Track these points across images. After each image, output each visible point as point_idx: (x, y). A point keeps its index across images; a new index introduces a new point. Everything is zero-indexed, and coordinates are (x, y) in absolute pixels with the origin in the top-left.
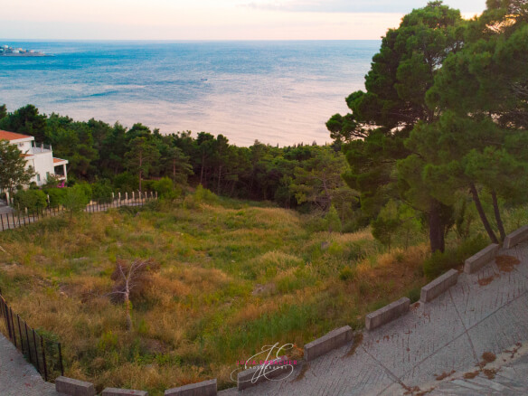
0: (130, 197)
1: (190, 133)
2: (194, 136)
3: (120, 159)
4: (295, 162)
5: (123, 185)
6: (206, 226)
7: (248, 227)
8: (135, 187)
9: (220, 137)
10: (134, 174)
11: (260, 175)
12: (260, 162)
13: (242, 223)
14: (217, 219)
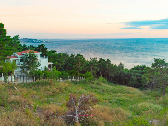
0: (75, 78)
1: (97, 58)
2: (98, 60)
3: (72, 65)
4: (136, 70)
5: (73, 74)
6: (104, 91)
7: (122, 93)
8: (77, 75)
9: (108, 60)
10: (77, 70)
11: (122, 75)
12: (122, 70)
13: (119, 91)
14: (108, 89)
